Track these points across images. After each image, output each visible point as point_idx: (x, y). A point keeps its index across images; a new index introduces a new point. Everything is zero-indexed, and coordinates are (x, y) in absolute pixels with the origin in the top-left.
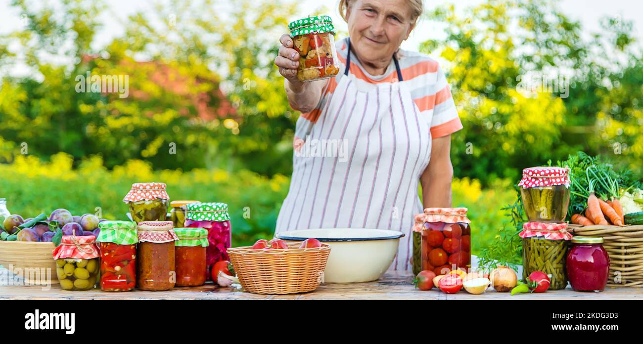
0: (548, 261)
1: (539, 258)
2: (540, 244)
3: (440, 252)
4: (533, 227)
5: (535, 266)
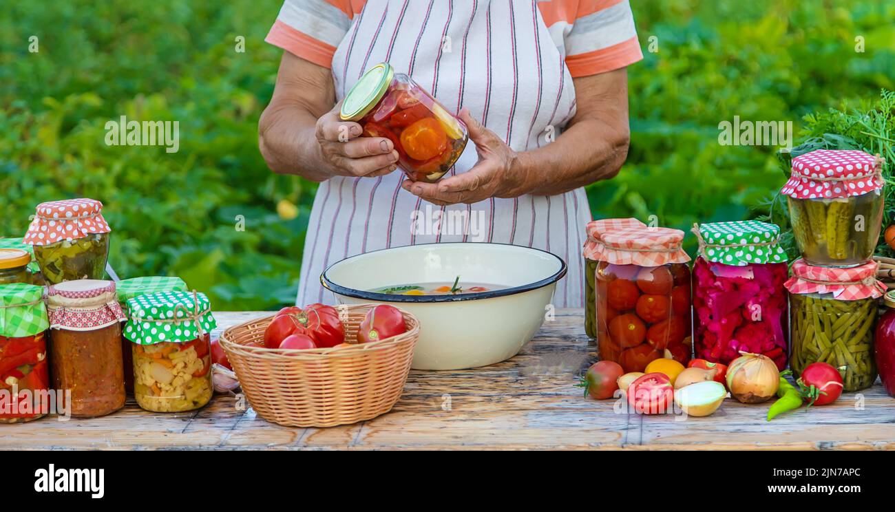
0: (839, 340)
1: (823, 334)
2: (825, 309)
3: (631, 322)
4: (810, 274)
5: (816, 350)
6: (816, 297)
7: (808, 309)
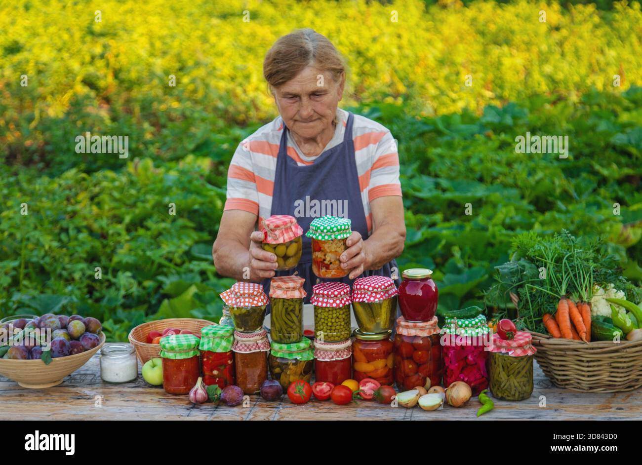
0: (512, 376)
1: (504, 372)
2: (505, 360)
3: (410, 364)
4: (498, 343)
6: (500, 354)
7: (497, 360)
